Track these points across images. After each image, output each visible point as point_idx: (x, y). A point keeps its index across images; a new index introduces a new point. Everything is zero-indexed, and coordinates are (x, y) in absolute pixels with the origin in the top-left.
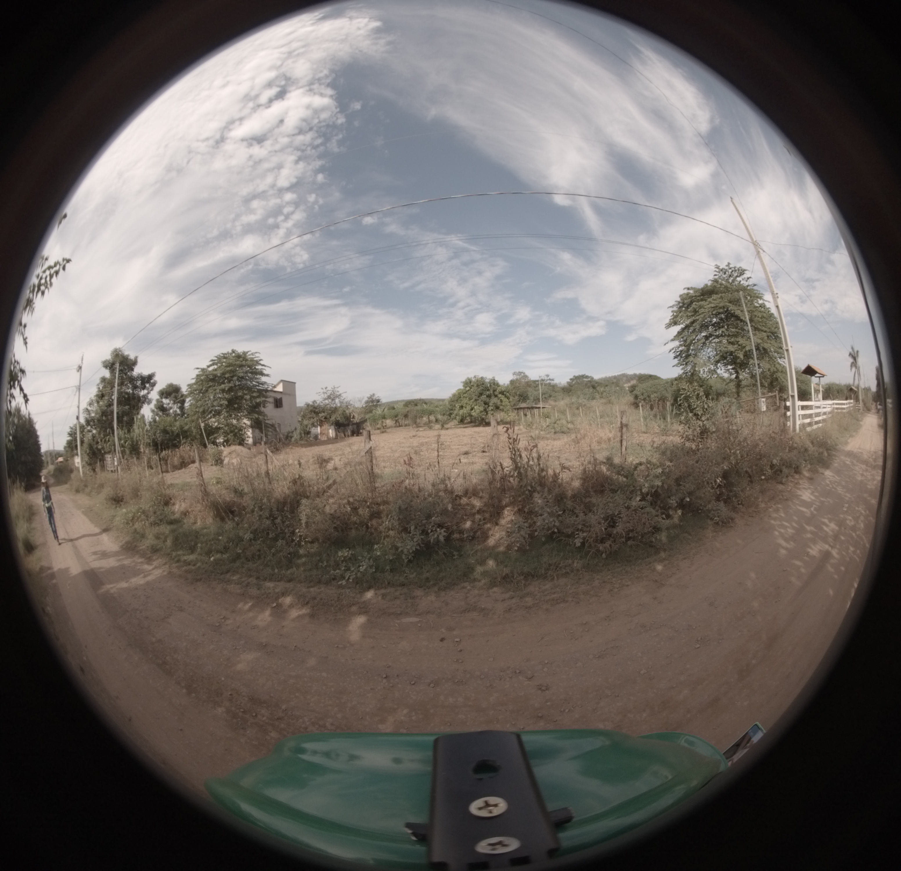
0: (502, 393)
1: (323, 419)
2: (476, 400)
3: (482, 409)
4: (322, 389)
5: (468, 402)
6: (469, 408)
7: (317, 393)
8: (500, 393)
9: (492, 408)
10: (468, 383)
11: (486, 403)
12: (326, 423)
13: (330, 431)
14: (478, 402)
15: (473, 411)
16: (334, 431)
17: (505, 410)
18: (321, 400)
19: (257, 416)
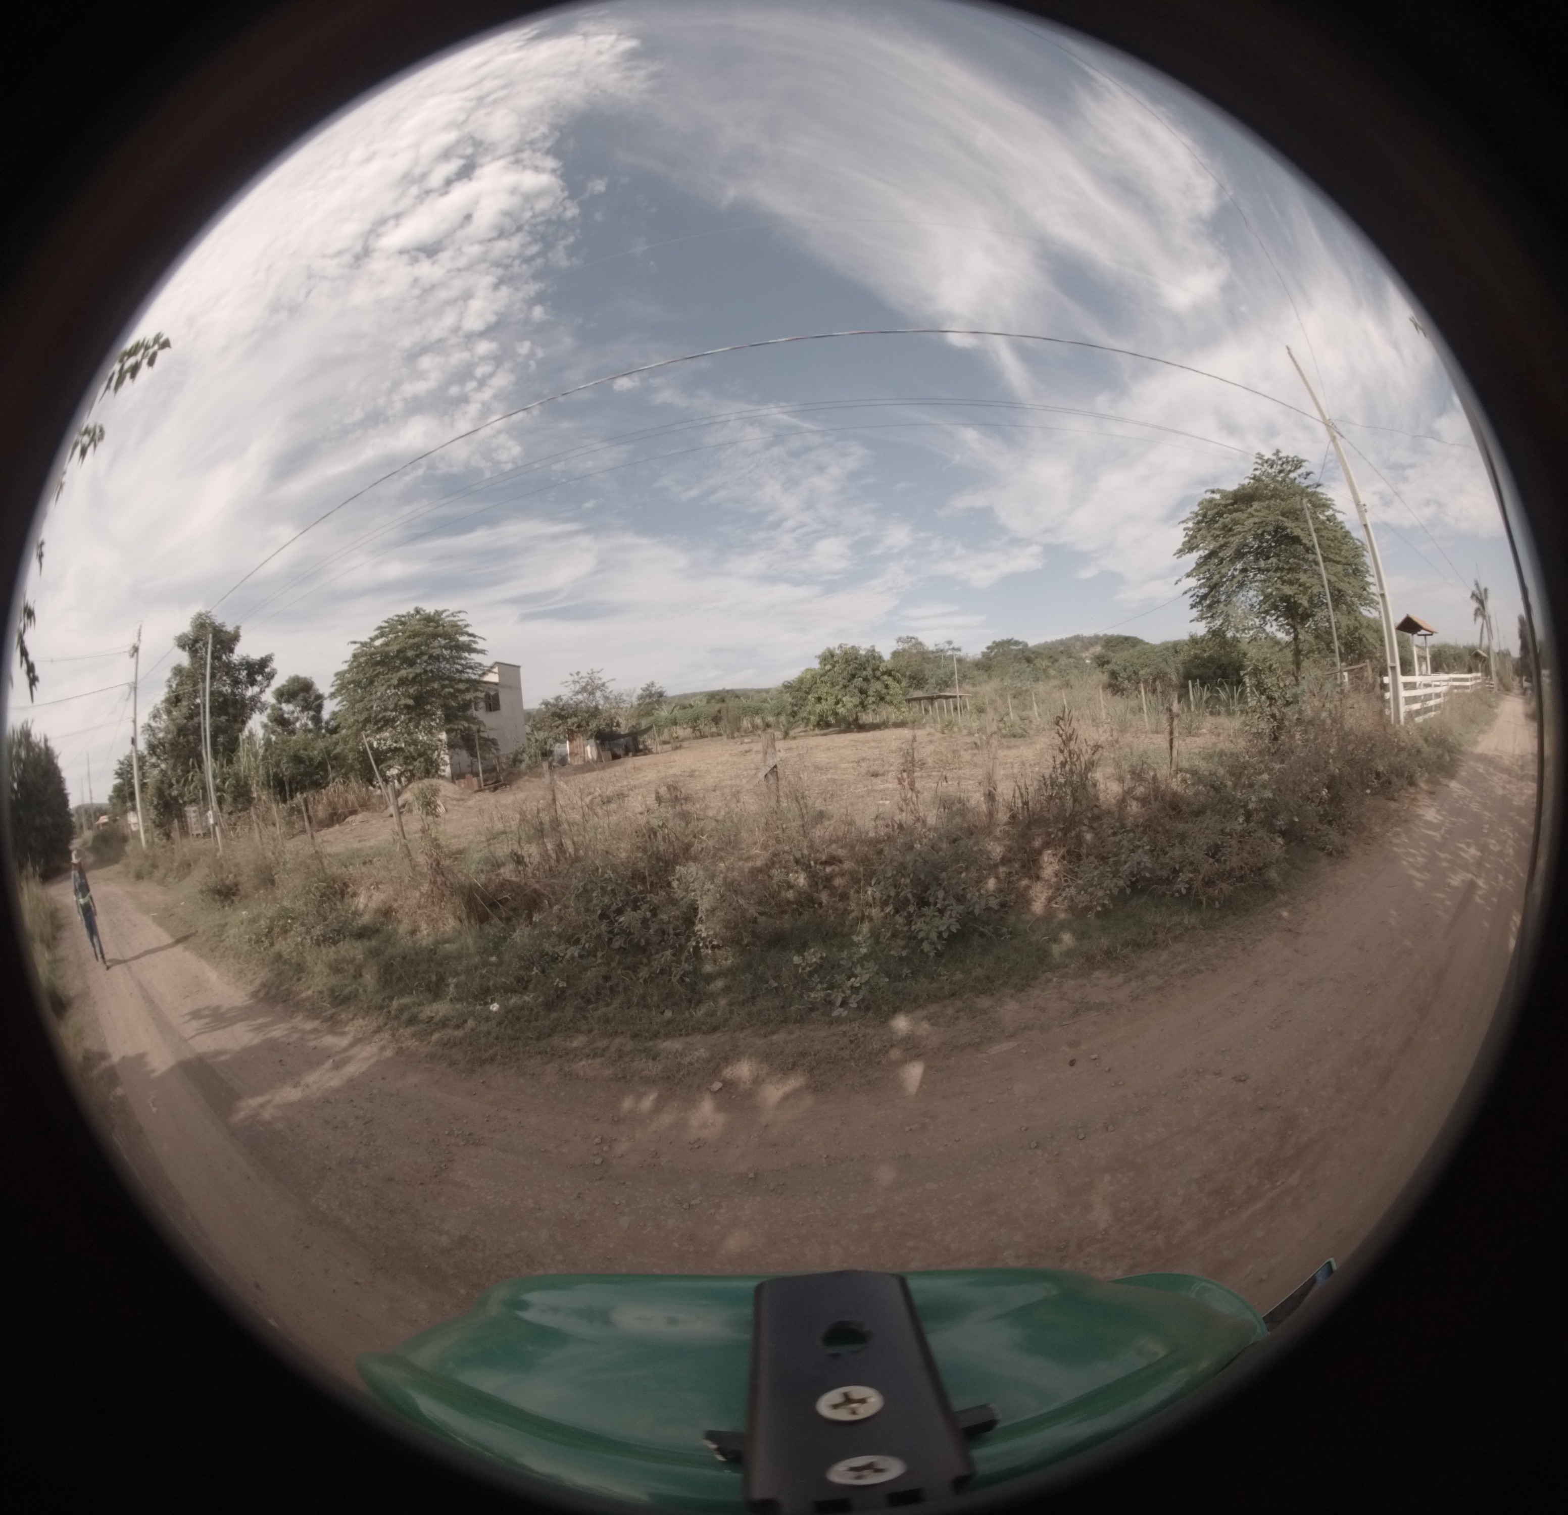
0: (889, 673)
1: (574, 728)
2: (845, 687)
3: (856, 701)
4: (572, 675)
5: (830, 691)
6: (831, 700)
7: (562, 683)
8: (884, 673)
9: (874, 699)
10: (828, 658)
11: (862, 692)
12: (579, 734)
13: (588, 748)
14: (848, 689)
15: (840, 705)
16: (594, 749)
17: (895, 702)
18: (570, 695)
19: (466, 725)
